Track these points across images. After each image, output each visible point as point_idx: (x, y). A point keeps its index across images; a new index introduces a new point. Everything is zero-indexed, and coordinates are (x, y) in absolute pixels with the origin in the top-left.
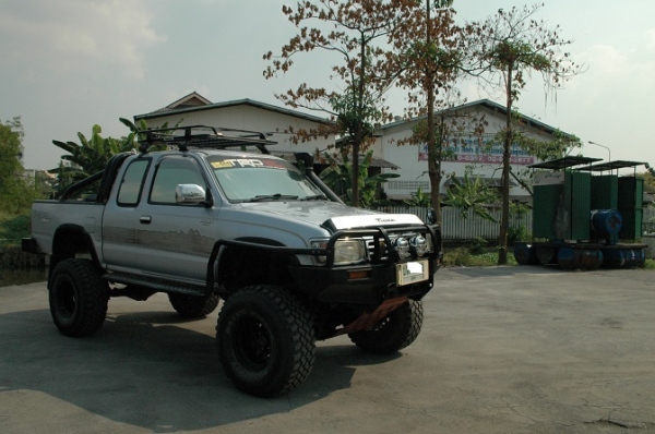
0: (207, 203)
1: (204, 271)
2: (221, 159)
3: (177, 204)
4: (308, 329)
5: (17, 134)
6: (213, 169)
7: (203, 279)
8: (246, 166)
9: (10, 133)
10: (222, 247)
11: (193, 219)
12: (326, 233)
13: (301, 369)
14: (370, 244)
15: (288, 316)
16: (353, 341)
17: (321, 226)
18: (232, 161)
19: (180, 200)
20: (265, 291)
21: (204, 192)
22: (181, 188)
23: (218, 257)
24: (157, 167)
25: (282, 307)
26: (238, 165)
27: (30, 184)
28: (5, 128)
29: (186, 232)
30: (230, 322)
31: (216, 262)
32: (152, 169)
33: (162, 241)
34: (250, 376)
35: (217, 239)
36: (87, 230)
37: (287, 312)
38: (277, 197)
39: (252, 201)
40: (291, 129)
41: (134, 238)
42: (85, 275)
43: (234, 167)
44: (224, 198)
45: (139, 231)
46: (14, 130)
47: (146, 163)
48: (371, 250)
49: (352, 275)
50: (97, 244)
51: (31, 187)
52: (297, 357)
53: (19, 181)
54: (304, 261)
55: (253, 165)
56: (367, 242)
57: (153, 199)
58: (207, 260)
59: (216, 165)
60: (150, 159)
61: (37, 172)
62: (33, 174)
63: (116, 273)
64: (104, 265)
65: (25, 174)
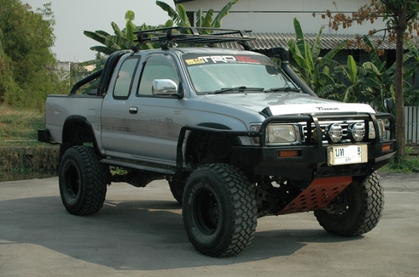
0: (179, 95)
1: (174, 153)
2: (195, 56)
3: (154, 96)
4: (250, 200)
5: (48, 23)
6: (187, 65)
7: (173, 160)
8: (218, 62)
9: (41, 21)
10: (187, 132)
11: (168, 108)
12: (263, 119)
13: (243, 233)
14: (305, 129)
15: (232, 187)
16: (321, 224)
17: (260, 113)
18: (205, 58)
19: (155, 93)
20: (216, 167)
21: (176, 86)
22: (156, 83)
23: (185, 141)
24: (144, 64)
25: (227, 180)
26: (210, 62)
27: (64, 78)
28: (36, 15)
29: (163, 120)
30: (191, 195)
31: (184, 145)
32: (140, 66)
33: (146, 128)
34: (205, 238)
35: (184, 125)
36: (89, 120)
37: (231, 184)
38: (242, 90)
39: (217, 93)
40: (329, 14)
41: (126, 127)
42: (87, 160)
43: (206, 63)
44: (192, 91)
45: (129, 120)
46: (45, 18)
47: (136, 60)
48: (305, 134)
49: (282, 154)
50: (97, 133)
51: (65, 82)
52: (238, 221)
53: (52, 75)
54: (245, 141)
55: (226, 61)
56: (303, 127)
57: (140, 93)
58: (176, 144)
59: (189, 62)
60: (139, 57)
61: (72, 65)
62: (68, 68)
63: (113, 158)
64: (103, 152)
65: (59, 67)
